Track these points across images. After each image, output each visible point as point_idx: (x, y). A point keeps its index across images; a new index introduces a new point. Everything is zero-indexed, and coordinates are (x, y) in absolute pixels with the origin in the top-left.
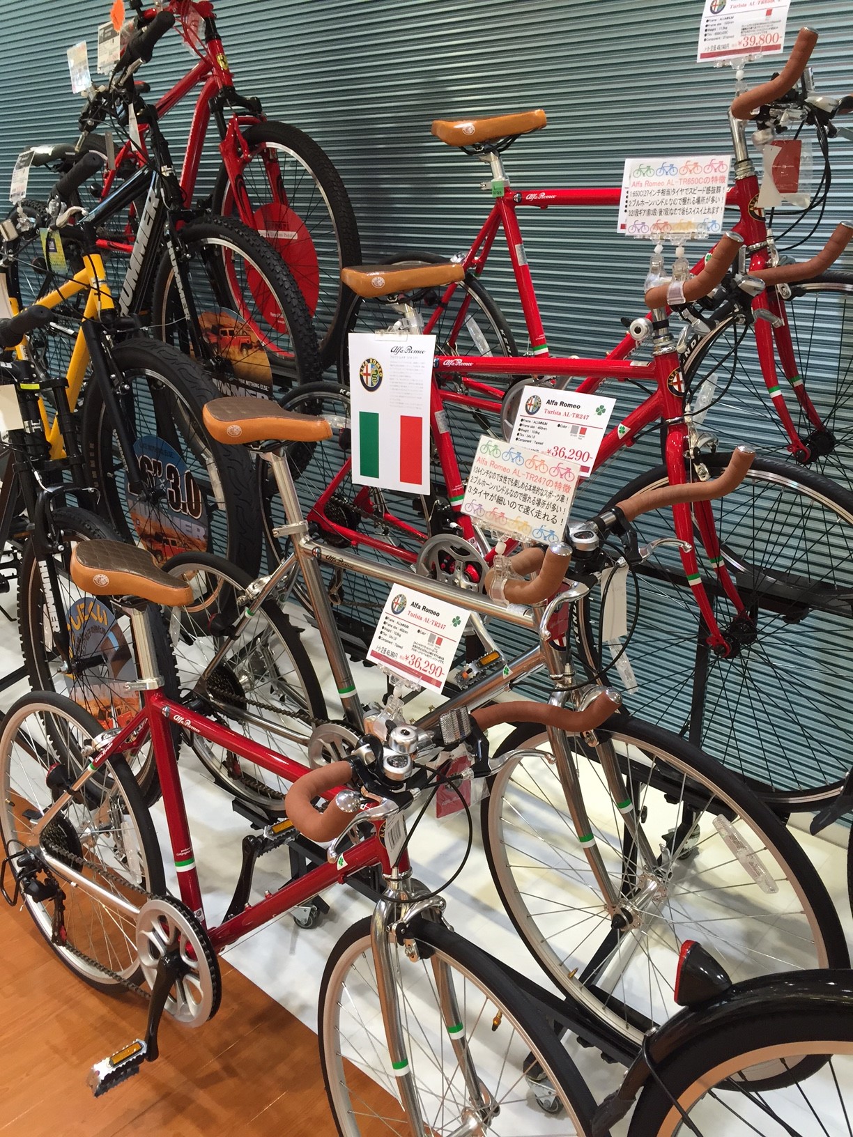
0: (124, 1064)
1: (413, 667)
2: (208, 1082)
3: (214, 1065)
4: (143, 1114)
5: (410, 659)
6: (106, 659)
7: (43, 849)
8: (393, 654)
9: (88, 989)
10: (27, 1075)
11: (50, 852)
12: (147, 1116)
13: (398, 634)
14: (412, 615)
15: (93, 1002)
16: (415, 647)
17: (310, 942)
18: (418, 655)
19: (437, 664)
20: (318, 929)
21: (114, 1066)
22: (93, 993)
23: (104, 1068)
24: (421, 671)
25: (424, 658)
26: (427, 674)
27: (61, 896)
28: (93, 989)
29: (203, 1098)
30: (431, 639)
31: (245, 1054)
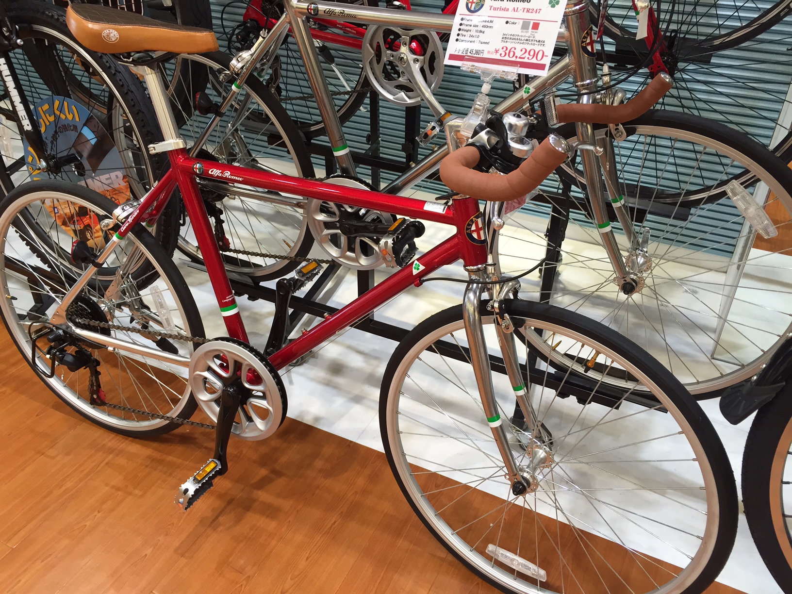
0: (207, 479)
1: (507, 58)
2: (261, 484)
3: (263, 472)
4: (217, 517)
5: (501, 51)
6: (81, 156)
7: (70, 324)
8: (477, 52)
9: (126, 439)
10: (99, 512)
11: (78, 325)
12: (221, 519)
13: (481, 32)
14: (495, 9)
15: (134, 448)
16: (505, 38)
17: (302, 375)
18: (510, 45)
19: (537, 48)
20: (305, 365)
21: (199, 482)
22: (133, 442)
23: (190, 487)
24: (518, 60)
25: (519, 47)
26: (526, 60)
27: (95, 364)
28: (131, 438)
29: (263, 496)
30: (525, 26)
31: (284, 459)
